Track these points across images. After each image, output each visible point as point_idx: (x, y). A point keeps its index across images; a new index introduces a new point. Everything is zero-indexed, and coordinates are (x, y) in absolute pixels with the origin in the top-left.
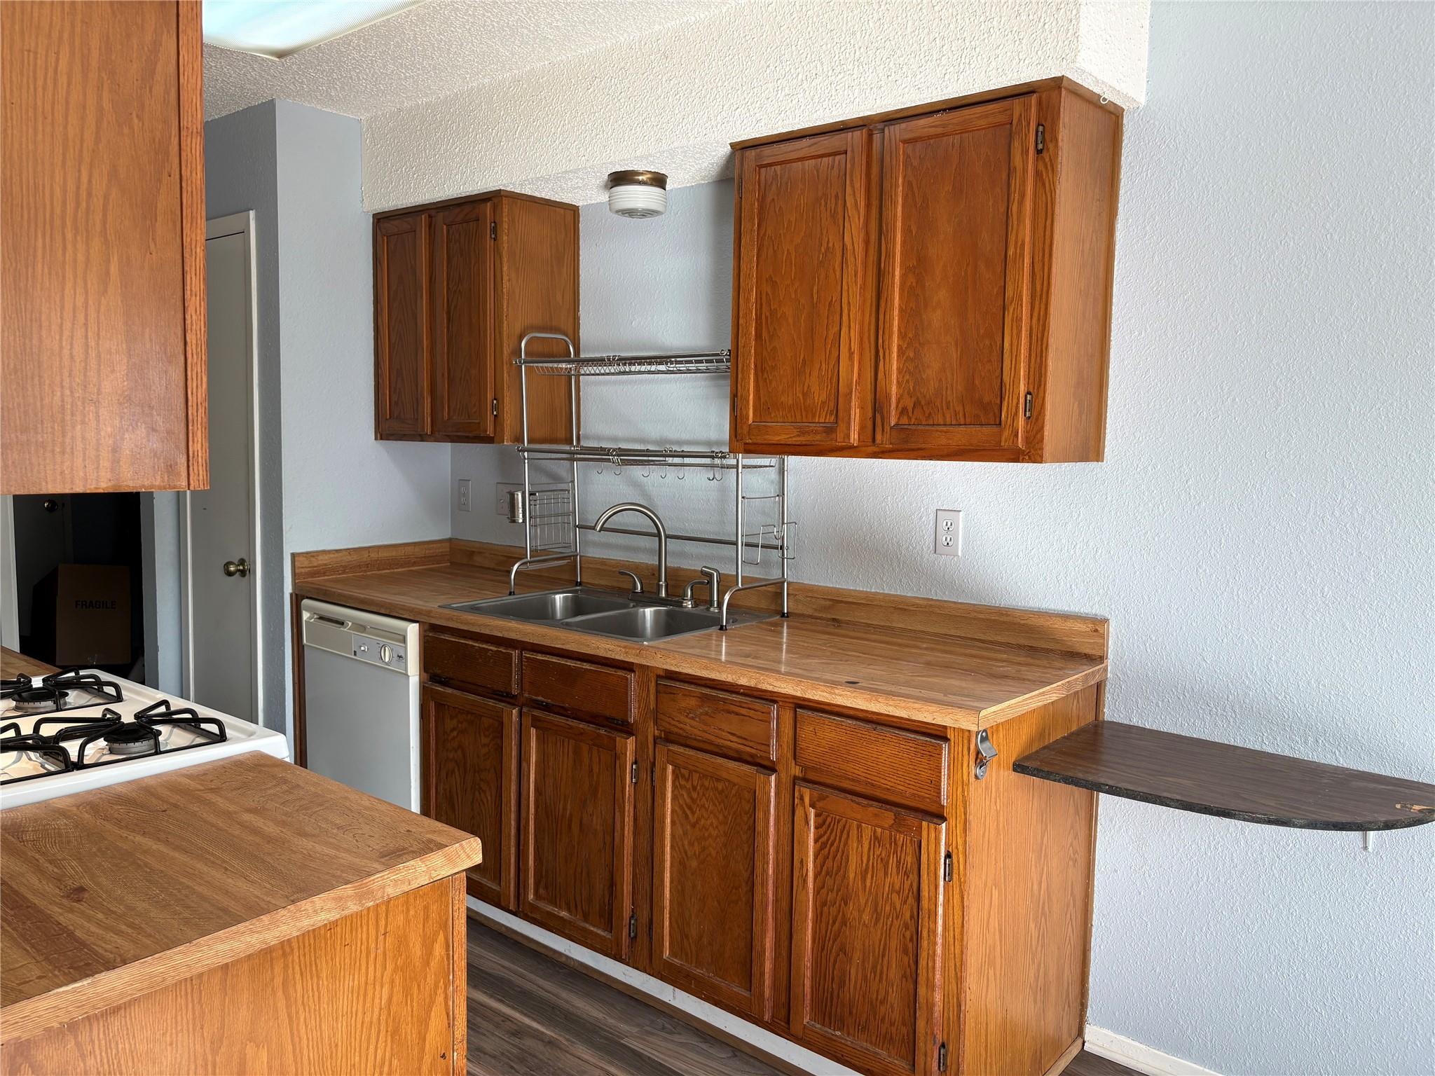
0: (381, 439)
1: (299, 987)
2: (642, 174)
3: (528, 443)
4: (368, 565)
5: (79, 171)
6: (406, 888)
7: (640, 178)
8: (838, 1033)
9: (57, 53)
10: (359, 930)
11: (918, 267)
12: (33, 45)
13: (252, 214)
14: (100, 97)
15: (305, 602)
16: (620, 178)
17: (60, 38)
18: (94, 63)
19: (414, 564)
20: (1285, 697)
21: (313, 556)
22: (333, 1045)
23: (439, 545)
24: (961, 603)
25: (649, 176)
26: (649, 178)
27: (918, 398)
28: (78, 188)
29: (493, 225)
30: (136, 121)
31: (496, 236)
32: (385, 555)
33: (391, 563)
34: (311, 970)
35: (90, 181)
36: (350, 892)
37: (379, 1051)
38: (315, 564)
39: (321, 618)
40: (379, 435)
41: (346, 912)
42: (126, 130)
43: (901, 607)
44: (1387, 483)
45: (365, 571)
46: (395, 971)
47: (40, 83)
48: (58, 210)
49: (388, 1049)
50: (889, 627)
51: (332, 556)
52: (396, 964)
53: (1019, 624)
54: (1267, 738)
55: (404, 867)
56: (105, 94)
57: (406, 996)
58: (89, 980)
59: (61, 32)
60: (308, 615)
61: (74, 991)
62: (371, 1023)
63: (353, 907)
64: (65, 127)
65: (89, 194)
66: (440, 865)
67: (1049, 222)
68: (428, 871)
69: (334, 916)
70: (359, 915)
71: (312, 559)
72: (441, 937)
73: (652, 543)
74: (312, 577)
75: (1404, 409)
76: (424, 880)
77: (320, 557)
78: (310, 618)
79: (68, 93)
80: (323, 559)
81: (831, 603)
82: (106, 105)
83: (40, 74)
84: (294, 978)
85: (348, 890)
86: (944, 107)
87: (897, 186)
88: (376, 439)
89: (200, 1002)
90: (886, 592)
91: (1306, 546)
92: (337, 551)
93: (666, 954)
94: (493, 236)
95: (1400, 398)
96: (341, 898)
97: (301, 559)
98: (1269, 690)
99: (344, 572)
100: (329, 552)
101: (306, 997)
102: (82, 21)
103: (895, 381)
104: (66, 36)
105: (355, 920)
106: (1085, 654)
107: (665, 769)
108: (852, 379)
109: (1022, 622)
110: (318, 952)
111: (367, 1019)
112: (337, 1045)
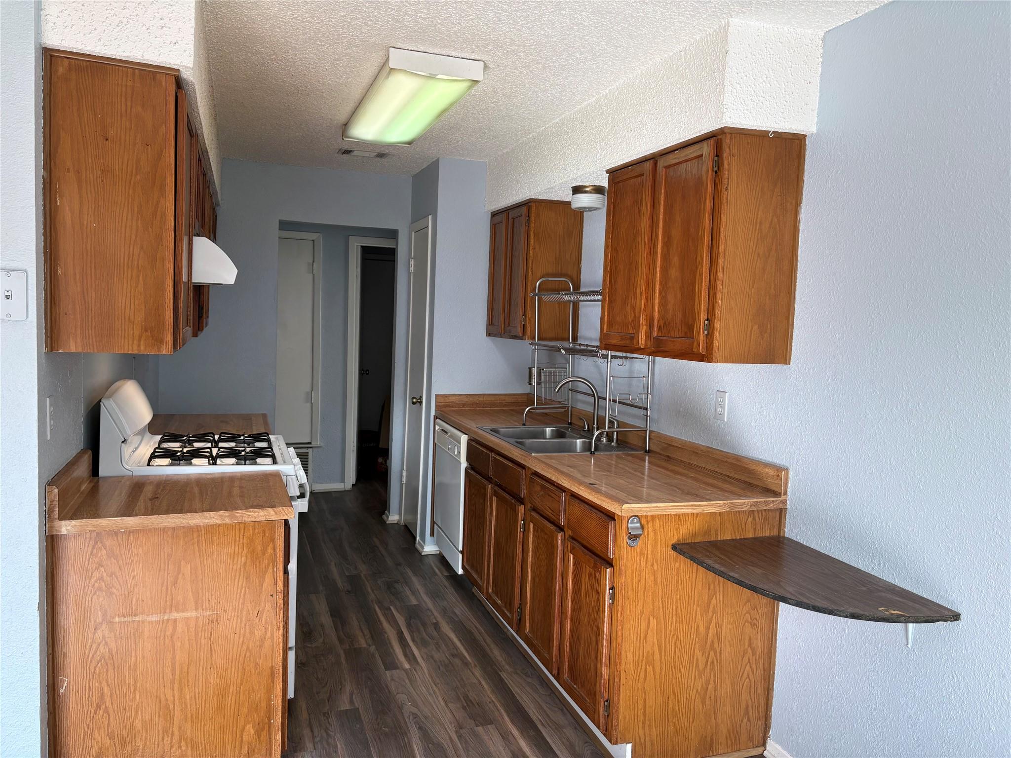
0: (489, 336)
1: (204, 545)
2: (587, 187)
3: (538, 340)
4: (478, 404)
5: (130, 247)
6: (253, 519)
7: (587, 189)
8: (575, 686)
9: (123, 211)
10: (231, 531)
11: (667, 244)
12: (115, 209)
13: (430, 217)
14: (137, 223)
15: (438, 420)
16: (577, 190)
17: (124, 205)
18: (136, 212)
19: (505, 406)
20: (870, 532)
21: (446, 397)
22: (219, 574)
23: (520, 396)
24: (725, 452)
25: (591, 188)
26: (591, 189)
27: (665, 321)
28: (129, 253)
29: (527, 218)
30: (150, 229)
31: (529, 224)
32: (488, 399)
33: (492, 404)
34: (209, 541)
35: (133, 251)
36: (227, 515)
37: (240, 582)
38: (447, 401)
39: (443, 430)
40: (488, 334)
41: (224, 522)
42: (146, 232)
43: (695, 451)
44: (925, 388)
45: (475, 407)
46: (248, 552)
47: (117, 221)
48: (122, 261)
49: (244, 583)
50: (690, 463)
51: (457, 397)
52: (248, 550)
53: (744, 467)
54: (861, 560)
55: (253, 511)
56: (139, 222)
57: (253, 565)
58: (120, 518)
59: (124, 204)
60: (439, 427)
61: (115, 520)
62: (236, 570)
63: (227, 521)
64: (125, 234)
65: (133, 255)
66: (272, 514)
67: (719, 214)
68: (265, 515)
69: (219, 522)
70: (231, 525)
71: (446, 398)
72: (271, 545)
73: (591, 399)
74: (446, 408)
75: (935, 336)
76: (263, 519)
77: (450, 398)
78: (438, 429)
79: (126, 223)
80: (452, 399)
81: (666, 446)
82: (140, 225)
83: (117, 218)
84: (202, 541)
85: (225, 513)
86: (679, 147)
87: (661, 194)
88: (487, 336)
89: (163, 539)
90: (694, 441)
91: (883, 428)
92: (460, 395)
93: (527, 630)
94: (527, 225)
95: (934, 329)
96: (222, 516)
97: (440, 397)
98: (863, 526)
99: (463, 407)
100: (456, 395)
101: (207, 550)
102: (132, 199)
103: (657, 311)
104: (126, 204)
105: (229, 527)
106: (773, 491)
107: (529, 525)
108: (641, 308)
109: (746, 466)
110: (213, 535)
111: (235, 568)
112: (220, 574)
